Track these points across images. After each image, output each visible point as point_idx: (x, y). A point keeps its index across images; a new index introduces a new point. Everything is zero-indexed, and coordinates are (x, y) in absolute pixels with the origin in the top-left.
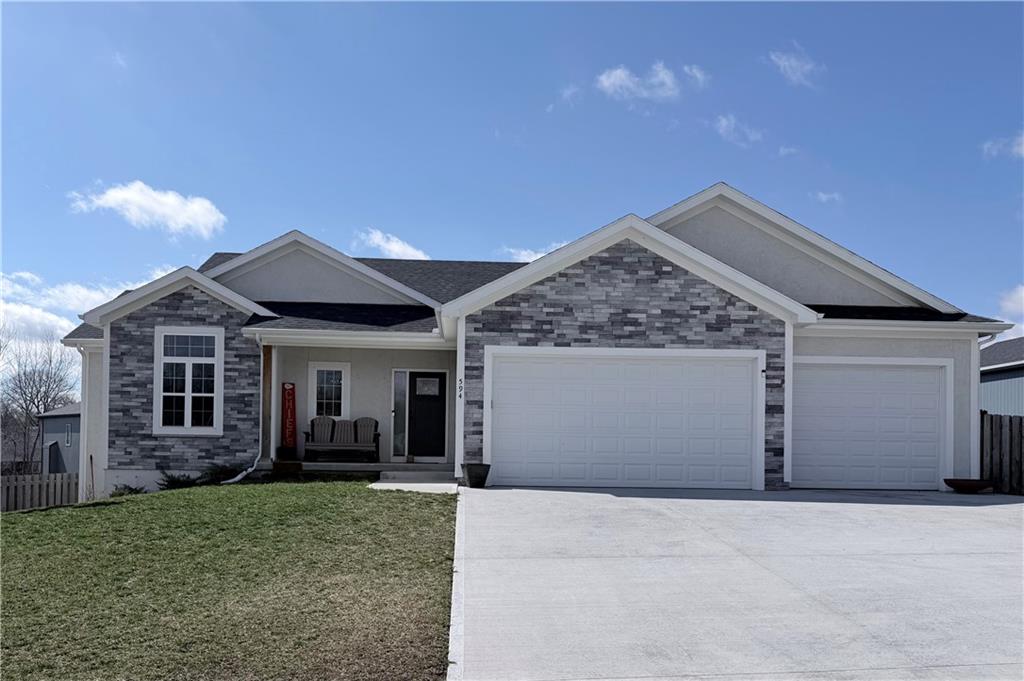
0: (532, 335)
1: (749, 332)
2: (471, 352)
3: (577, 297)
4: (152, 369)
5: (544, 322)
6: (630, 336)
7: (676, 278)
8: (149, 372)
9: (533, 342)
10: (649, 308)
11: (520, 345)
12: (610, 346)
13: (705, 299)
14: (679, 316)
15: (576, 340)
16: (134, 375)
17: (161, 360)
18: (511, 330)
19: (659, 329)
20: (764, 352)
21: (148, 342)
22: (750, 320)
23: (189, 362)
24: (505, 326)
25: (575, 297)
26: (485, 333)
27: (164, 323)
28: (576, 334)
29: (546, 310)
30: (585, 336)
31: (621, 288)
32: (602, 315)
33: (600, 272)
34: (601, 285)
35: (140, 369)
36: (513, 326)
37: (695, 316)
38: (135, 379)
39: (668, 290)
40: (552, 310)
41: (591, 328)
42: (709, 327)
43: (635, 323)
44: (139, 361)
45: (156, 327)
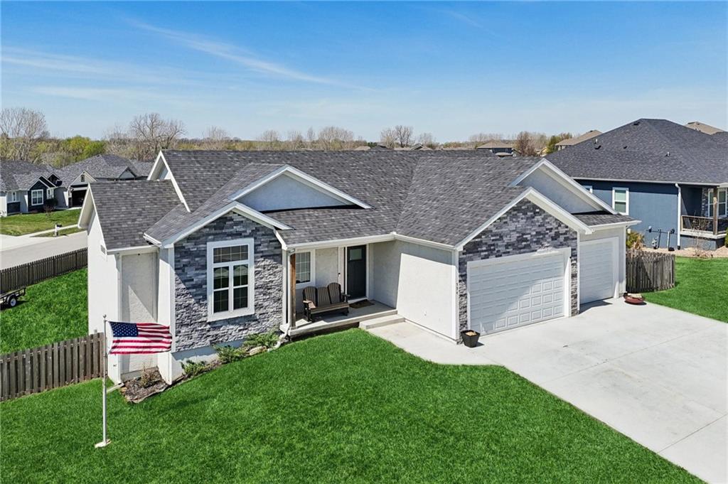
3: (504, 230)
4: (206, 274)
5: (492, 245)
7: (541, 215)
8: (204, 276)
10: (531, 232)
12: (517, 254)
13: (551, 224)
14: (542, 234)
15: (504, 253)
16: (193, 280)
17: (211, 266)
20: (570, 248)
21: (203, 255)
22: (565, 234)
23: (231, 265)
24: (476, 250)
27: (213, 240)
31: (521, 223)
34: (513, 222)
35: (197, 275)
36: (479, 249)
37: (547, 233)
38: (194, 283)
39: (538, 221)
41: (510, 245)
42: (552, 238)
43: (526, 240)
44: (196, 269)
45: (208, 243)
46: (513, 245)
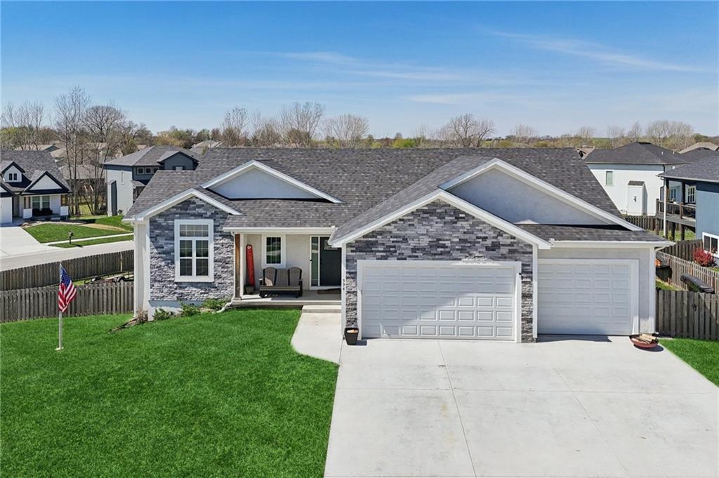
0: (384, 254)
1: (511, 252)
2: (349, 264)
3: (409, 232)
4: (174, 244)
5: (391, 247)
6: (441, 254)
7: (467, 221)
8: (172, 246)
9: (385, 258)
10: (452, 238)
11: (377, 259)
12: (429, 259)
13: (485, 233)
14: (470, 242)
15: (410, 256)
16: (163, 247)
17: (178, 239)
18: (372, 251)
19: (458, 250)
20: (521, 263)
21: (171, 229)
22: (511, 245)
23: (194, 239)
24: (369, 249)
25: (408, 232)
26: (358, 253)
27: (179, 218)
28: (410, 253)
29: (392, 239)
30: (415, 254)
31: (436, 227)
32: (425, 242)
33: (423, 218)
34: (423, 225)
35: (167, 244)
36: (373, 249)
37: (479, 242)
38: (164, 250)
39: (463, 227)
40: (395, 239)
41: (418, 249)
42: (488, 249)
43: (444, 246)
44: (166, 240)
45: (175, 220)
46: (423, 249)
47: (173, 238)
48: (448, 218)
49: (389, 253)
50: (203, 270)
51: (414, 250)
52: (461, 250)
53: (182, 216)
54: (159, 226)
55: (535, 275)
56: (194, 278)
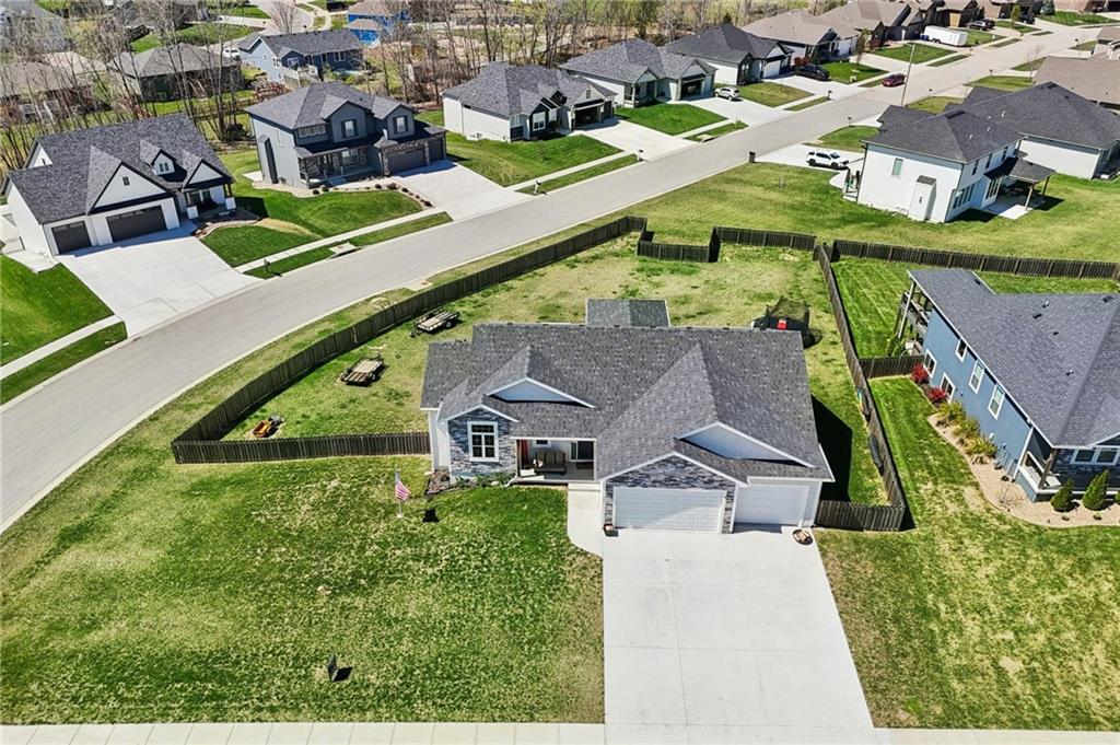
0: (633, 484)
1: (721, 485)
2: (609, 489)
5: (638, 480)
7: (693, 467)
9: (633, 486)
10: (681, 476)
11: (628, 487)
12: (663, 488)
13: (704, 474)
14: (693, 479)
15: (650, 486)
17: (471, 434)
18: (625, 482)
20: (725, 491)
21: (466, 427)
22: (720, 482)
23: (483, 434)
24: (622, 481)
25: (652, 473)
26: (614, 483)
29: (639, 476)
32: (662, 478)
33: (663, 465)
34: (662, 468)
37: (699, 479)
39: (689, 470)
40: (642, 477)
41: (657, 482)
42: (705, 483)
43: (675, 481)
46: (660, 482)
47: (466, 433)
48: (679, 465)
49: (636, 483)
50: (490, 453)
51: (653, 482)
52: (687, 483)
53: (472, 419)
54: (456, 425)
55: (735, 499)
56: (484, 459)
